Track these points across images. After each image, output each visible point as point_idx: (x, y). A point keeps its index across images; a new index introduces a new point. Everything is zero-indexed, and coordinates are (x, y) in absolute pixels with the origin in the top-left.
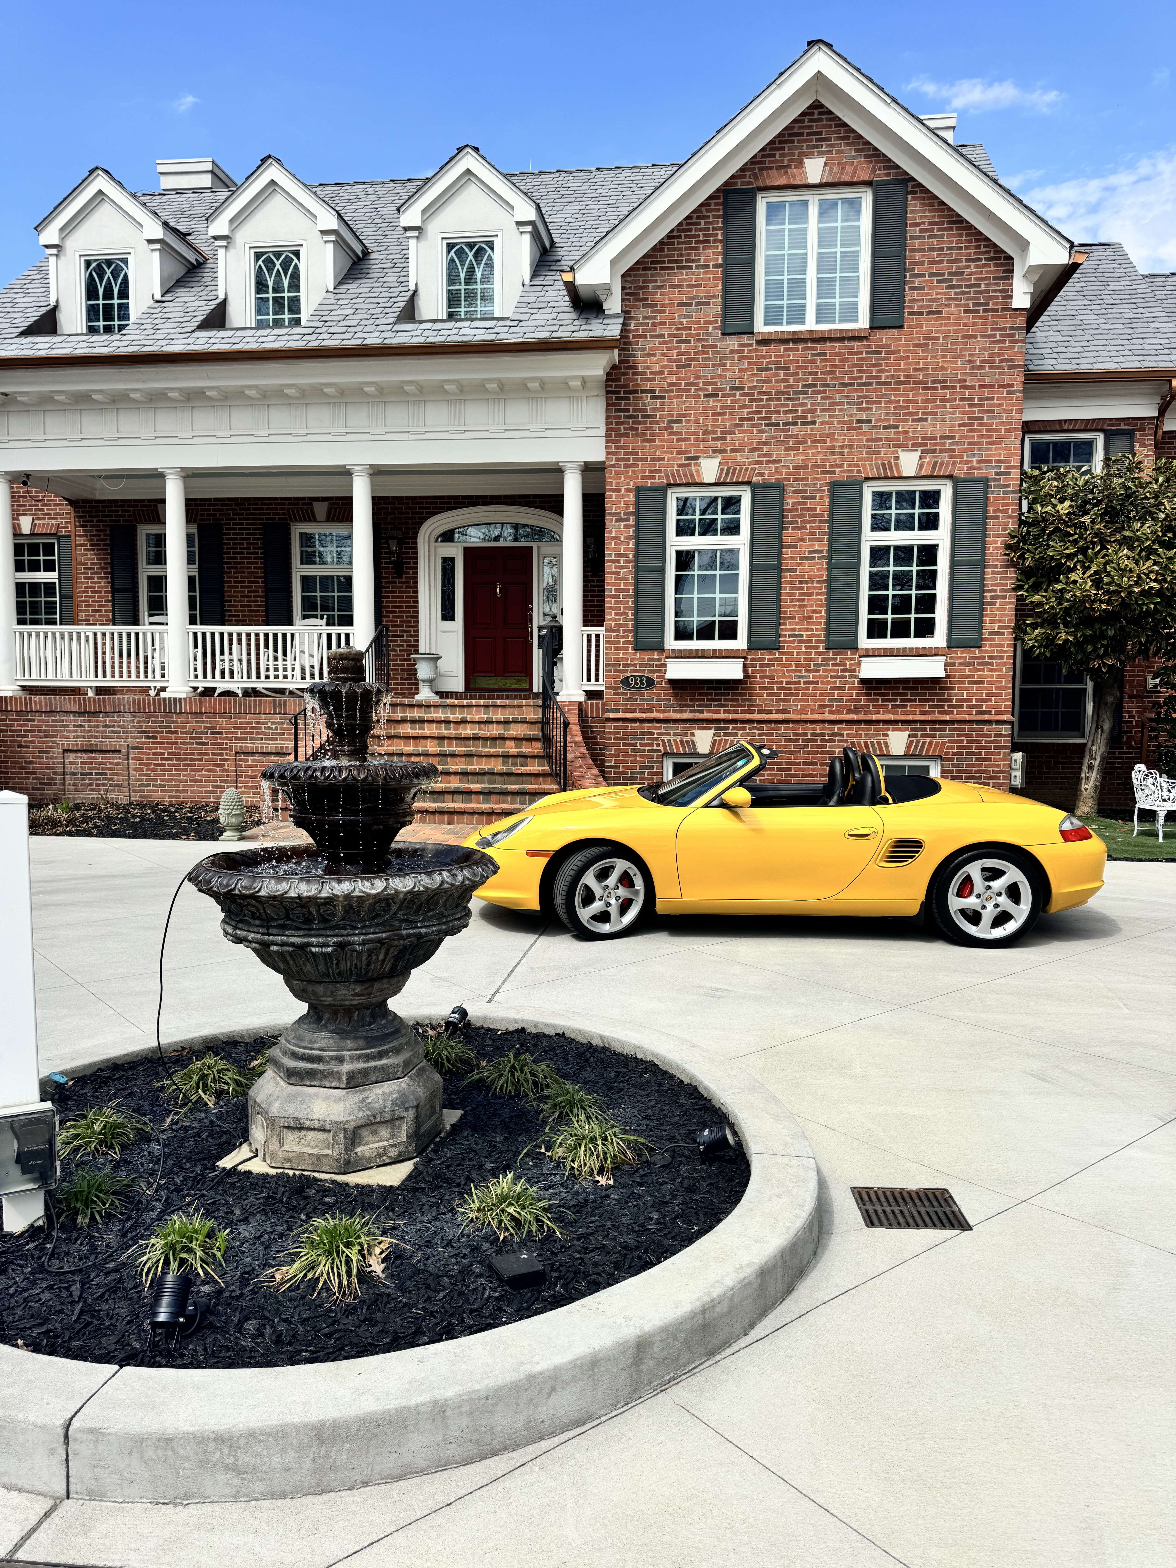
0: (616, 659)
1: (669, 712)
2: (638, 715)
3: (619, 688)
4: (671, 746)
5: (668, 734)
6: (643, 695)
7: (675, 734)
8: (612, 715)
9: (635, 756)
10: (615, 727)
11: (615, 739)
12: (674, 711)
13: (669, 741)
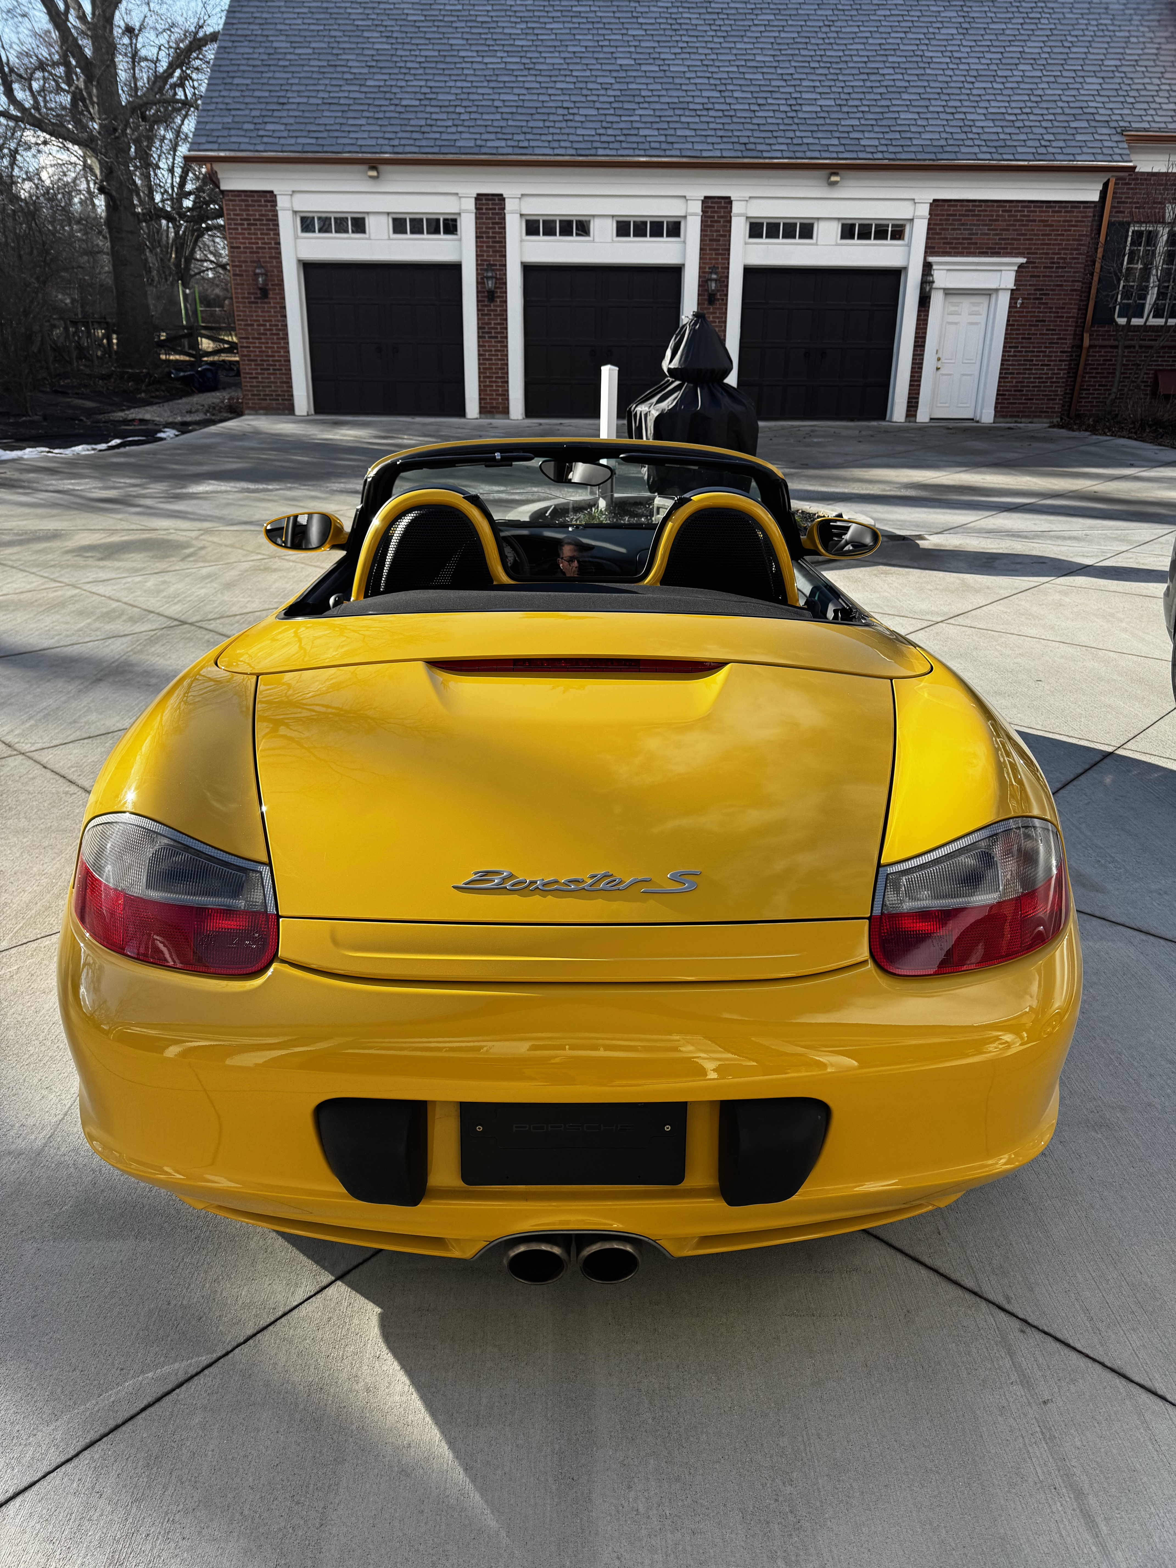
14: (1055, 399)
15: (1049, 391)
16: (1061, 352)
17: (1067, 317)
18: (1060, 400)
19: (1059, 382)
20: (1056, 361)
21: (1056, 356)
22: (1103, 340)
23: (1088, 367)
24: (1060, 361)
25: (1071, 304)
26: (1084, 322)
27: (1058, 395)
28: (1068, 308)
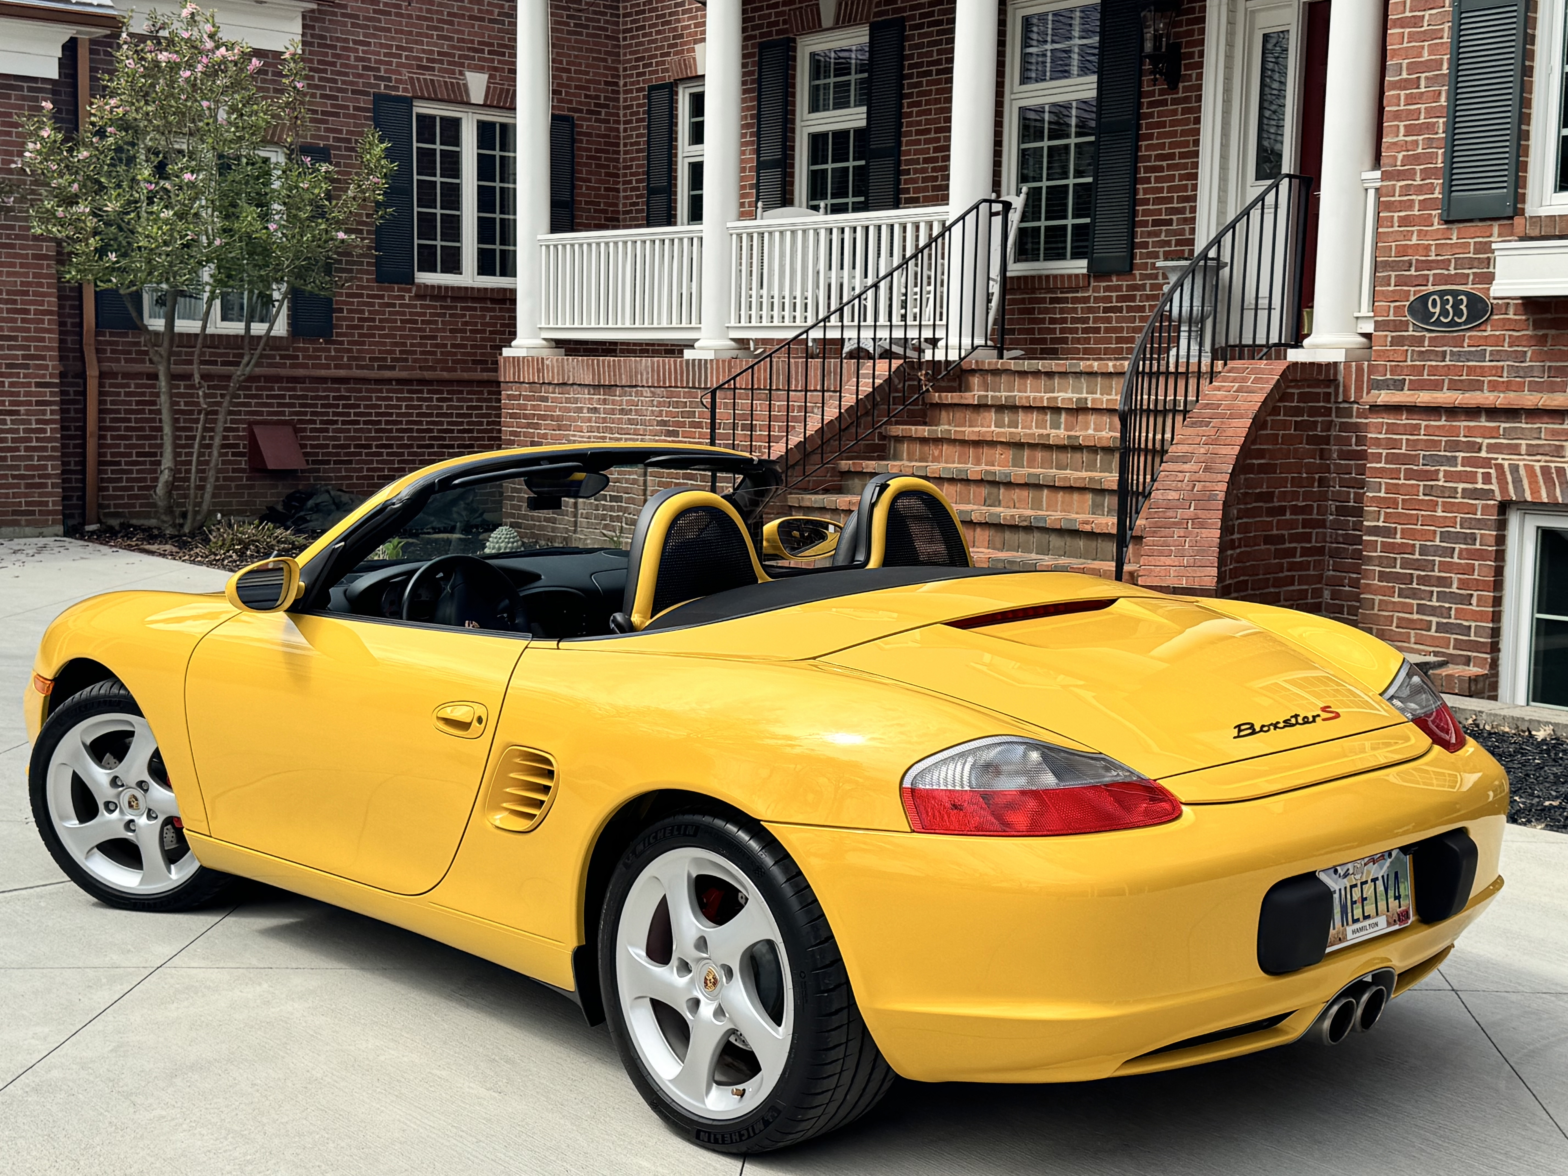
0: (1403, 251)
1: (1520, 388)
2: (1445, 397)
3: (1404, 326)
4: (1517, 481)
5: (1514, 450)
6: (1459, 343)
7: (1532, 451)
8: (1384, 397)
9: (1434, 506)
10: (1391, 429)
11: (1390, 459)
12: (1536, 387)
13: (1515, 469)
14: (45, 485)
15: (27, 468)
16: (38, 385)
17: (37, 312)
18: (54, 485)
19: (45, 449)
20: (29, 403)
21: (27, 394)
22: (127, 361)
23: (108, 417)
24: (38, 403)
25: (41, 285)
26: (81, 324)
27: (48, 476)
28: (35, 294)
